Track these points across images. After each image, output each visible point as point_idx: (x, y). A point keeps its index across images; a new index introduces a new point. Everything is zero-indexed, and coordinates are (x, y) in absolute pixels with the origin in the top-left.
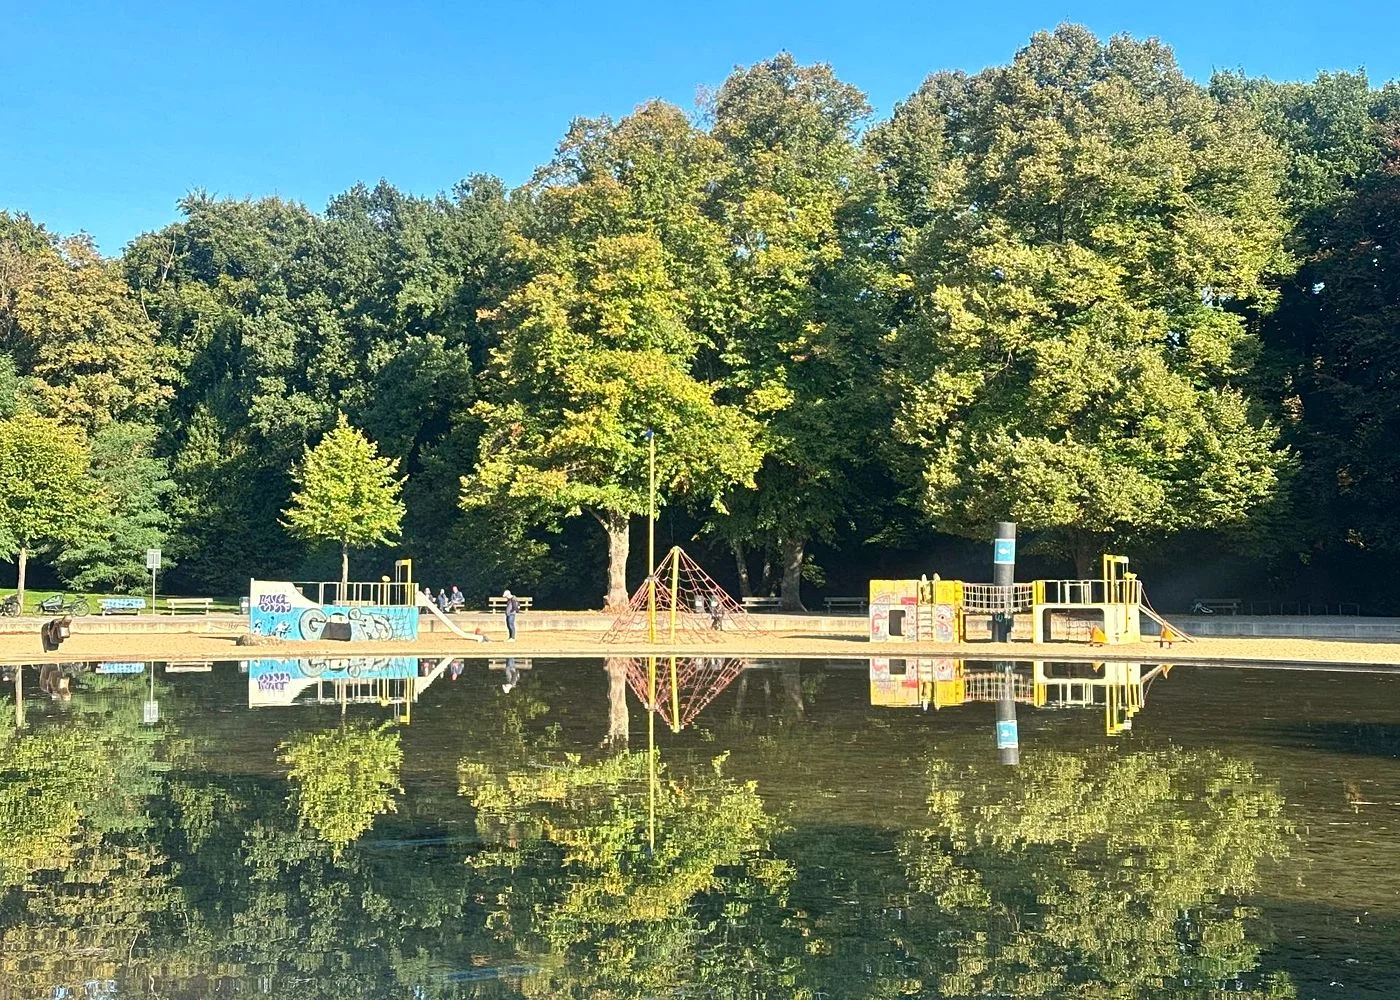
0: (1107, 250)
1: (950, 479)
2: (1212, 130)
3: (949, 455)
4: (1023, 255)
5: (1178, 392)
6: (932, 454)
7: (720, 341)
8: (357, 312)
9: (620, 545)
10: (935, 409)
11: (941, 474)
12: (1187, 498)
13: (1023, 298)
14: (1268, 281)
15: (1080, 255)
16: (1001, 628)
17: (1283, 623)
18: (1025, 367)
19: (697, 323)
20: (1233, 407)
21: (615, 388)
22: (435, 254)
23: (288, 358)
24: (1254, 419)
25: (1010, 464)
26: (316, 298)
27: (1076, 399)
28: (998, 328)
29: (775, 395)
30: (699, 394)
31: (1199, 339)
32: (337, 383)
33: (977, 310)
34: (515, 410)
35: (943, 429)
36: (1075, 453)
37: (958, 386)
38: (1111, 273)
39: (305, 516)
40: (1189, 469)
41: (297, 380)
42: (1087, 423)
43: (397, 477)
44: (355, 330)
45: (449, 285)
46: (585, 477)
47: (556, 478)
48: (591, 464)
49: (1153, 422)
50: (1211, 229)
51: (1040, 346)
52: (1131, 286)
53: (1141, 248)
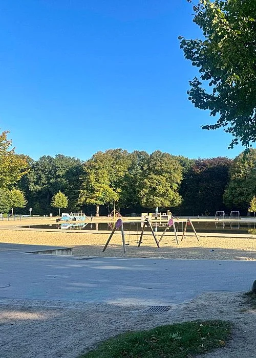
0: (164, 176)
1: (145, 201)
2: (175, 164)
3: (145, 198)
4: (155, 177)
5: (172, 192)
6: (142, 198)
7: (111, 182)
8: (48, 174)
9: (98, 208)
10: (144, 193)
11: (144, 200)
12: (172, 204)
13: (155, 181)
14: (181, 181)
15: (161, 177)
16: (156, 218)
17: (182, 217)
18: (155, 189)
19: (110, 181)
20: (177, 194)
21: (102, 189)
22: (62, 167)
23: (35, 180)
24: (180, 195)
25: (153, 200)
26: (40, 172)
27: (161, 193)
28: (152, 184)
29: (119, 190)
30: (111, 190)
31: (173, 186)
32: (44, 184)
33: (149, 182)
34: (85, 191)
35: (144, 196)
36: (161, 199)
37: (147, 191)
38: (165, 179)
39: (55, 204)
40: (172, 201)
41: (36, 183)
42: (162, 195)
43: (67, 199)
44: (48, 177)
45: (64, 172)
46: (96, 200)
47: (93, 200)
48: (97, 198)
49: (170, 196)
50: (176, 175)
51: (157, 187)
52: (167, 181)
53: (168, 176)
